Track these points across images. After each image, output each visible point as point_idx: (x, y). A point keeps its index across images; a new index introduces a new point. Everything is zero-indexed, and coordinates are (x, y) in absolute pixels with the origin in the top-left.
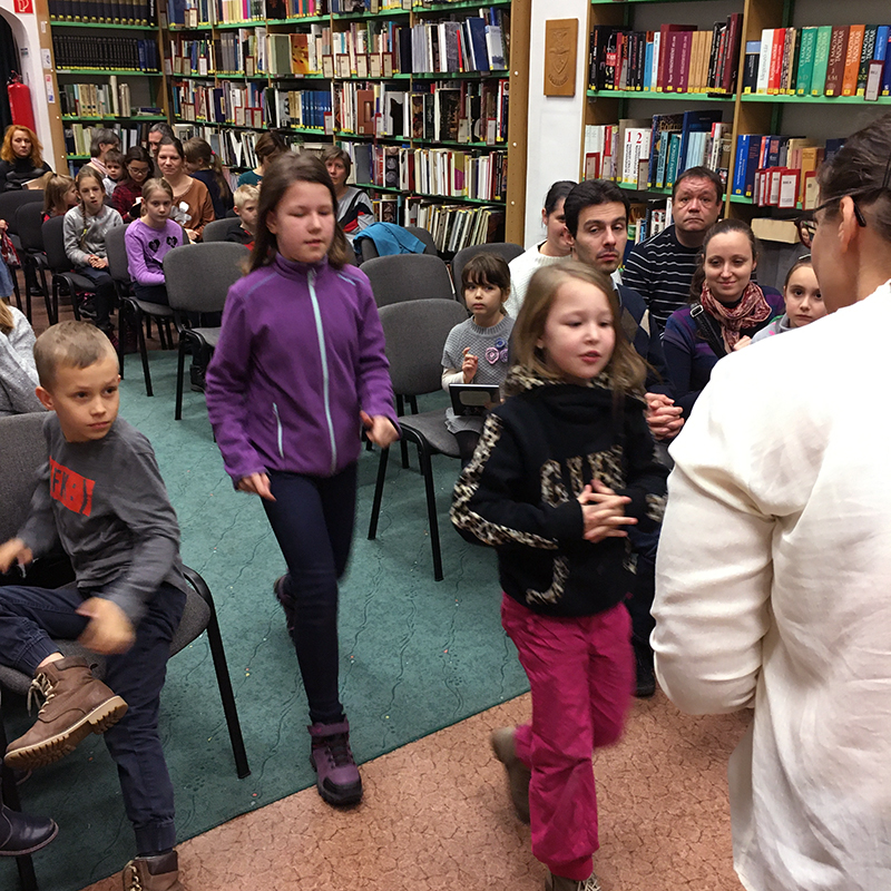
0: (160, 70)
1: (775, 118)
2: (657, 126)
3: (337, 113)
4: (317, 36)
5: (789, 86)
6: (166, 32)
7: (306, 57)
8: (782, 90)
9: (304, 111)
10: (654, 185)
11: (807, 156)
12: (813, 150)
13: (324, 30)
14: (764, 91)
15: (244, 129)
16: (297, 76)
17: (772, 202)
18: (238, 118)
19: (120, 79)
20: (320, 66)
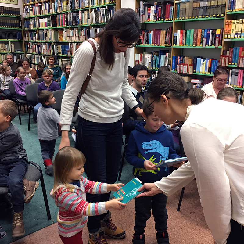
0: (22, 40)
1: (181, 52)
2: (153, 54)
3: (71, 51)
4: (65, 31)
5: (184, 44)
6: (24, 30)
7: (63, 37)
8: (183, 45)
9: (62, 50)
10: (153, 68)
11: (190, 60)
12: (191, 59)
13: (67, 30)
14: (178, 45)
15: (46, 55)
16: (60, 41)
17: (181, 72)
18: (44, 52)
19: (12, 42)
20: (66, 39)
